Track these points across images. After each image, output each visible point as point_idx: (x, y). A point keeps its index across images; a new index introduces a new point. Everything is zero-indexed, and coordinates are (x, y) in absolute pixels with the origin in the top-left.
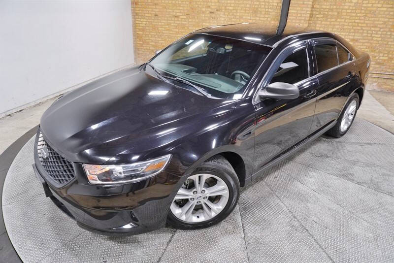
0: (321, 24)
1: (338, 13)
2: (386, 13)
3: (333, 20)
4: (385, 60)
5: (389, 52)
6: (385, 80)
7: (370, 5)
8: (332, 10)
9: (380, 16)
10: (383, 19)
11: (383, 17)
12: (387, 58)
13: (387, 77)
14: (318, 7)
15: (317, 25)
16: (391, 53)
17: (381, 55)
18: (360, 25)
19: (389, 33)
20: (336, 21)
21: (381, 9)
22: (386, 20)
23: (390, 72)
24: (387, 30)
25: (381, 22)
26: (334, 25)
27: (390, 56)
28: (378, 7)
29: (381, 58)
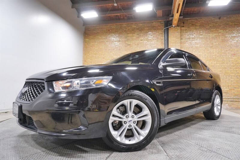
2: (220, 66)
4: (228, 91)
5: (228, 86)
6: (232, 102)
7: (211, 63)
9: (217, 68)
10: (219, 69)
11: (219, 68)
12: (228, 89)
13: (232, 100)
16: (230, 86)
17: (225, 88)
19: (225, 76)
21: (217, 64)
22: (221, 69)
23: (233, 97)
24: (223, 74)
25: (219, 71)
27: (230, 88)
28: (215, 64)
29: (225, 89)
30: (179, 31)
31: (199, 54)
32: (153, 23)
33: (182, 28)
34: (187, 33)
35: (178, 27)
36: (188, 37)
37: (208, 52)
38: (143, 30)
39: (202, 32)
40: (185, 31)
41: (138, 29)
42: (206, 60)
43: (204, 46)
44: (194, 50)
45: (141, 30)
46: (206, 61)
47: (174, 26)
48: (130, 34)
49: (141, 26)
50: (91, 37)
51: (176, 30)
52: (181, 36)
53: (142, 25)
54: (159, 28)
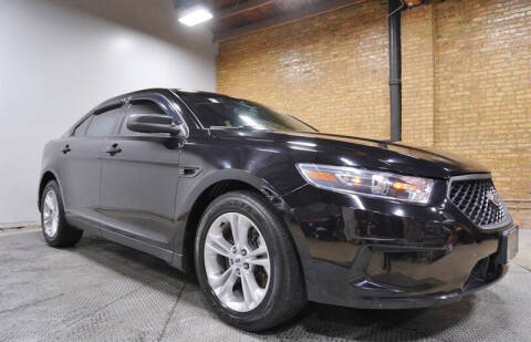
0: (456, 132)
1: (479, 114)
3: (474, 124)
8: (468, 111)
14: (445, 109)
15: (450, 135)
18: (521, 126)
20: (479, 125)
26: (477, 131)
30: (429, 16)
31: (493, 71)
32: (360, 6)
33: (440, 6)
34: (453, 15)
35: (425, 7)
36: (459, 28)
37: (522, 62)
38: (337, 30)
39: (500, 5)
40: (447, 14)
41: (326, 29)
42: (515, 88)
43: (506, 46)
44: (476, 65)
45: (332, 31)
46: (515, 91)
47: (410, 4)
48: (309, 44)
49: (335, 20)
50: (231, 64)
51: (421, 14)
52: (437, 27)
53: (334, 17)
54: (378, 17)
